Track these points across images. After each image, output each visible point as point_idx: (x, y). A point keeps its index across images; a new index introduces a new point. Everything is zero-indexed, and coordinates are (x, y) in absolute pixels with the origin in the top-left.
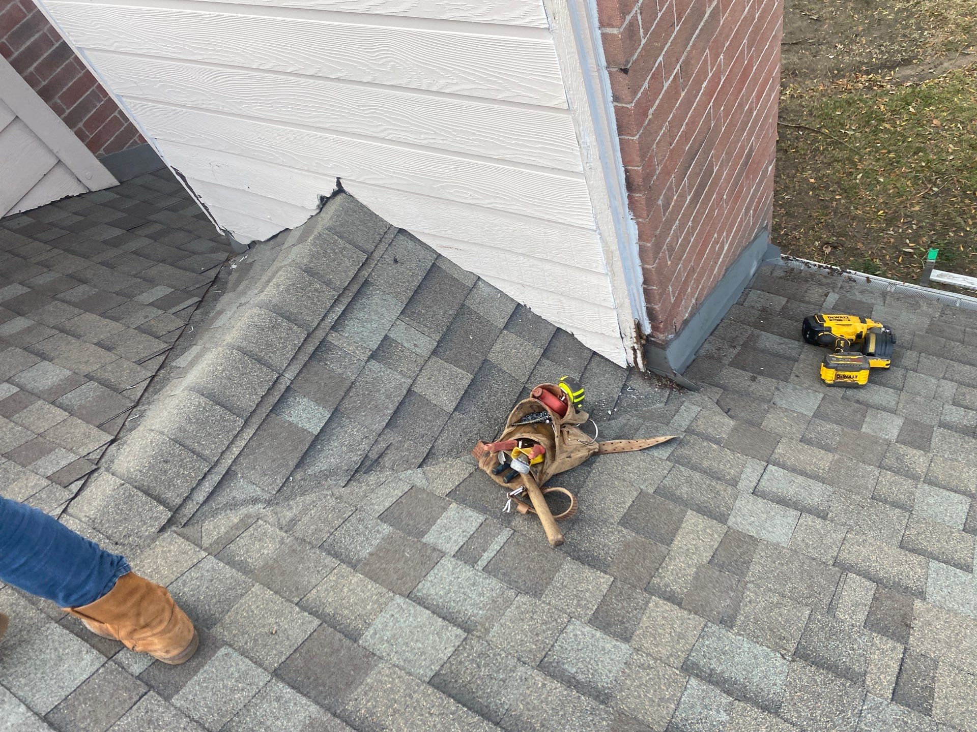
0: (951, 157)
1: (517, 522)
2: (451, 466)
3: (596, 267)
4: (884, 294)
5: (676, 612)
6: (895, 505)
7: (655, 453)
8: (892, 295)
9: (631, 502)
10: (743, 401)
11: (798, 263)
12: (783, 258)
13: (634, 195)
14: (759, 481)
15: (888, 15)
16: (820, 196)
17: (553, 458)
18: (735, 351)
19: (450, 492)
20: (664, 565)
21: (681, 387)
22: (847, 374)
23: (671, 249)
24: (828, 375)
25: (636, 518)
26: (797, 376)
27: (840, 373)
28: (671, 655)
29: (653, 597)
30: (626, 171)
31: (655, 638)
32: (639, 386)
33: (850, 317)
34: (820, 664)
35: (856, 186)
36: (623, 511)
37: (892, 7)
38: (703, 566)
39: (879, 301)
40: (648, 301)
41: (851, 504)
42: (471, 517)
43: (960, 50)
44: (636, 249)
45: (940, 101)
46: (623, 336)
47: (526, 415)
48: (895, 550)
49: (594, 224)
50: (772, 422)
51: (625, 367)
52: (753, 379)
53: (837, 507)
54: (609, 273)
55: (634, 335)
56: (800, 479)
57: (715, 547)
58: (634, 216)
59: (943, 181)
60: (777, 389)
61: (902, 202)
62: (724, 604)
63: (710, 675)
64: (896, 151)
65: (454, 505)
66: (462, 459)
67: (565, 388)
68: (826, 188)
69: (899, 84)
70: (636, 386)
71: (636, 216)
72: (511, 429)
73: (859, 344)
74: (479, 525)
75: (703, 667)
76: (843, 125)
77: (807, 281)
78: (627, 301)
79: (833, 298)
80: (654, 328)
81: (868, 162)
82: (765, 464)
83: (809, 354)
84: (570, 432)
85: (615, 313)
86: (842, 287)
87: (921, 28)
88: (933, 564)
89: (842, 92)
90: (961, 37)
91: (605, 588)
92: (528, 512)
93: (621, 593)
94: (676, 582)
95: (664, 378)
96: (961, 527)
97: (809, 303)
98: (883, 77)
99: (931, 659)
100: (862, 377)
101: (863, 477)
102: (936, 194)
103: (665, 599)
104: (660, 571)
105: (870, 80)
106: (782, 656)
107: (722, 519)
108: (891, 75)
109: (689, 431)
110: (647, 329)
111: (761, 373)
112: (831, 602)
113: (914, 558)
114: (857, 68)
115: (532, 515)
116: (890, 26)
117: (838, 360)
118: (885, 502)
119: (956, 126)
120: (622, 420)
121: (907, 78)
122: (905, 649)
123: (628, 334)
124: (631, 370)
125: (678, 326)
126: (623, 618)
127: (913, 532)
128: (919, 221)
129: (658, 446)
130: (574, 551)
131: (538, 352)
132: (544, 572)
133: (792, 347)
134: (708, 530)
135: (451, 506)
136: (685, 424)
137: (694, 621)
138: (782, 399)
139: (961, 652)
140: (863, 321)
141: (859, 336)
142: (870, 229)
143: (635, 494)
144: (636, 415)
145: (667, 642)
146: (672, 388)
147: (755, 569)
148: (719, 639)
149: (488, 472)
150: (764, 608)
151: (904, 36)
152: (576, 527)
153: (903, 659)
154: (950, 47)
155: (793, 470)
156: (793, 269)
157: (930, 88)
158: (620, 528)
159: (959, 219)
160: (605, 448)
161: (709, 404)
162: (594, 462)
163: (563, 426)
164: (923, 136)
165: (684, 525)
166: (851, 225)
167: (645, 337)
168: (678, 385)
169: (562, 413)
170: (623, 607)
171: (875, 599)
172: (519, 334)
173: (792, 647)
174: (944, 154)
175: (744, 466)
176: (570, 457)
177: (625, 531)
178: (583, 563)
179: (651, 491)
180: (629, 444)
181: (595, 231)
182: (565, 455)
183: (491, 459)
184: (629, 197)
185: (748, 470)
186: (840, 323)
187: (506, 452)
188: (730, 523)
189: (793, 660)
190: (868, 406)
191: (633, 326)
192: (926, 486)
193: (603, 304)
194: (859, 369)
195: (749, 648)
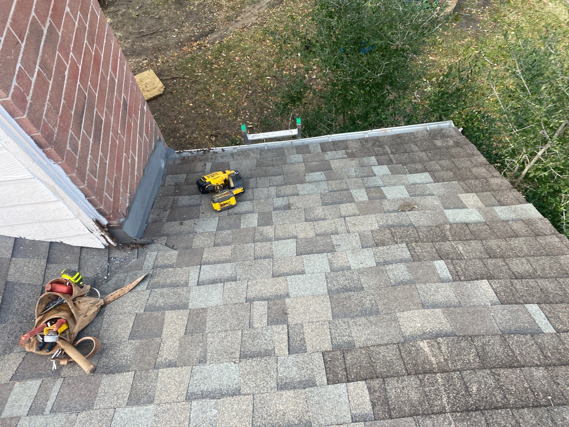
0: (251, 74)
1: (65, 372)
2: (8, 360)
3: (50, 199)
4: (232, 155)
5: (175, 370)
6: (265, 257)
7: (139, 288)
8: (236, 154)
9: (132, 324)
10: (179, 238)
11: (186, 153)
12: (177, 153)
13: (46, 149)
14: (199, 277)
15: (194, 8)
16: (198, 112)
17: (75, 322)
18: (168, 212)
19: (12, 377)
20: (161, 348)
21: (143, 245)
22: (225, 202)
23: (93, 172)
24: (217, 206)
25: (138, 331)
26: (203, 213)
27: (221, 203)
28: (179, 396)
29: (160, 370)
30: (32, 137)
31: (167, 392)
32: (118, 255)
33: (218, 173)
34: (253, 356)
35: (213, 101)
36: (129, 331)
37: (194, 4)
38: (182, 337)
39: (231, 159)
40: (94, 205)
41: (246, 267)
42: (32, 384)
43: (234, 19)
44: (68, 180)
45: (235, 47)
46: (91, 231)
47: (48, 305)
48: (271, 280)
49: (30, 174)
50: (197, 242)
51: (104, 248)
52: (181, 224)
53: (240, 271)
54: (60, 199)
55: (97, 228)
56: (219, 266)
57: (186, 324)
58: (54, 161)
59: (252, 87)
60: (195, 224)
61: (238, 104)
62: (198, 353)
63: (202, 394)
64: (225, 78)
65: (17, 384)
66: (15, 351)
67: (66, 277)
68: (200, 106)
69: (213, 44)
70: (116, 255)
71: (56, 161)
72: (41, 317)
73: (226, 185)
74: (39, 387)
75: (197, 392)
76: (194, 72)
77: (194, 161)
78: (81, 211)
79: (209, 165)
80: (108, 219)
81: (214, 88)
82: (199, 266)
83: (205, 199)
84: (80, 301)
85: (78, 220)
86: (211, 158)
87: (211, 12)
88: (289, 278)
89: (187, 54)
90: (232, 13)
91: (131, 380)
92: (69, 363)
93: (141, 378)
94: (170, 354)
95: (131, 244)
96: (295, 254)
97: (198, 172)
98: (204, 41)
99: (300, 324)
100: (233, 201)
101: (248, 251)
102: (251, 94)
103: (166, 367)
104: (160, 353)
105: (198, 44)
106: (234, 362)
107: (185, 306)
108: (207, 40)
109: (155, 267)
110: (105, 222)
111: (185, 219)
112: (250, 321)
113: (280, 279)
114: (189, 40)
115: (72, 363)
116: (197, 14)
117: (218, 197)
118: (261, 258)
119: (247, 58)
120: (114, 279)
121: (215, 39)
122: (288, 326)
123: (94, 229)
124: (109, 248)
125: (124, 212)
126: (146, 391)
127: (276, 266)
128: (249, 110)
129: (138, 284)
130: (107, 369)
131: (43, 262)
132: (91, 392)
133: (196, 199)
134: (180, 317)
135: (15, 385)
136: (151, 265)
137: (186, 369)
138: (199, 229)
139: (311, 314)
140: (225, 173)
141: (225, 181)
142: (229, 121)
143: (134, 318)
144: (122, 272)
145: (174, 390)
146: (138, 248)
147: (209, 324)
148: (201, 372)
149: (34, 351)
150: (219, 343)
151: (206, 18)
152: (104, 355)
153: (288, 331)
154: (229, 19)
155: (215, 263)
156: (184, 158)
157: (227, 42)
158: (130, 341)
159: (266, 104)
160: (108, 300)
161: (162, 247)
162: (104, 311)
163: (74, 300)
164: (235, 67)
165: (165, 321)
166: (220, 122)
167: (106, 227)
168: (140, 244)
169: (70, 292)
170: (145, 385)
171: (269, 308)
172: (25, 256)
173: (238, 355)
174: (247, 73)
175: (189, 272)
176: (86, 316)
177: (133, 342)
178: (114, 373)
179: (142, 311)
180: (122, 291)
181: (34, 178)
182: (82, 317)
183: (33, 342)
184: (44, 151)
185: (192, 274)
186: (214, 177)
187: (40, 334)
188: (190, 307)
189: (240, 361)
190: (241, 214)
191: (94, 223)
192: (276, 242)
193: (68, 218)
194: (229, 198)
195: (217, 368)
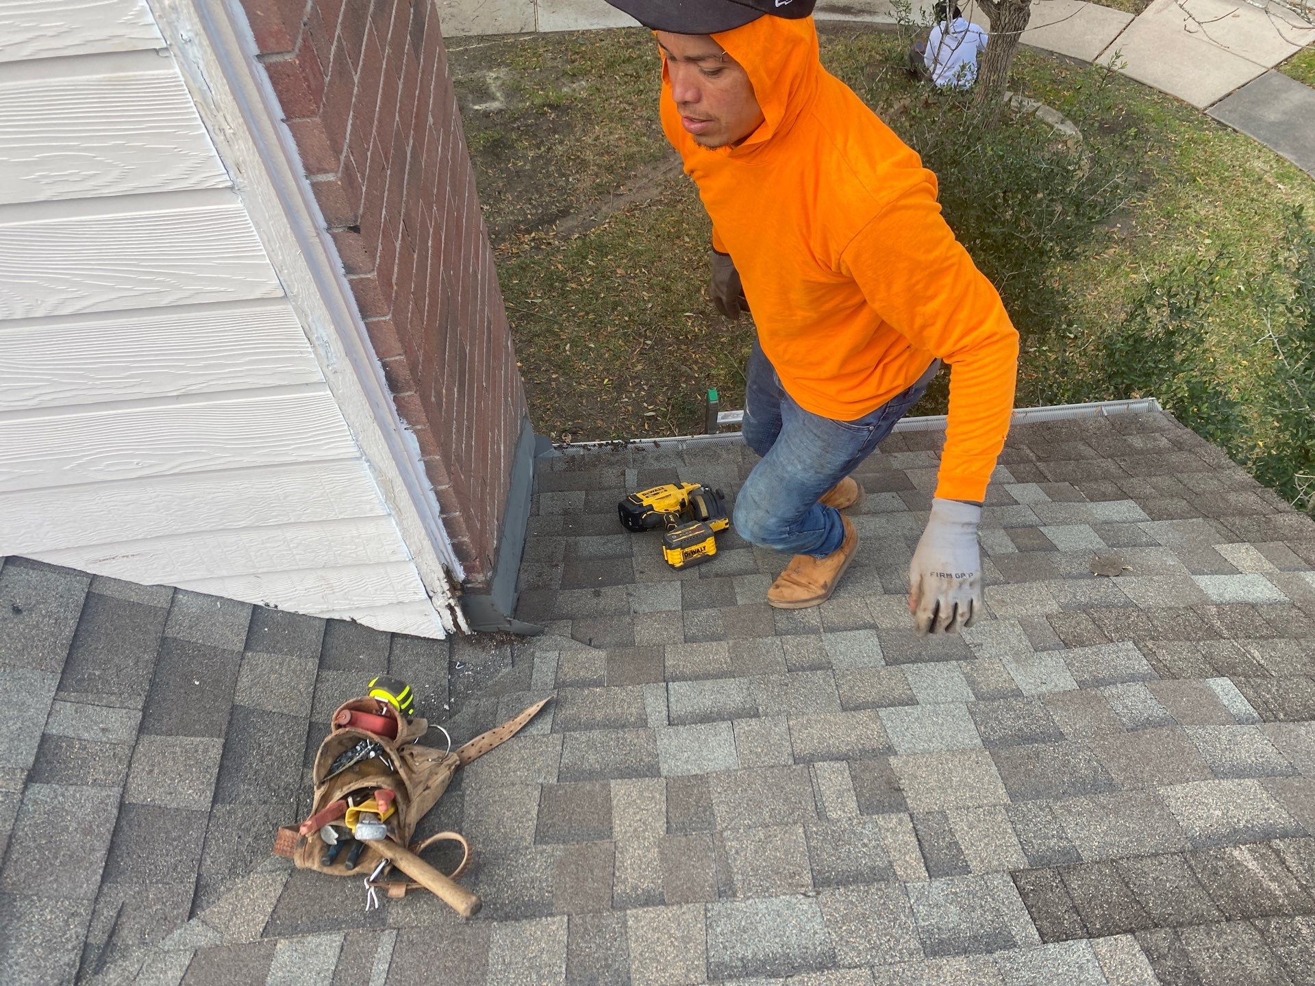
0: (650, 305)
2: (247, 889)
4: (679, 455)
5: (665, 913)
6: (813, 667)
7: (534, 731)
8: (689, 452)
9: (537, 808)
10: (601, 623)
11: (576, 448)
12: (555, 448)
13: (400, 395)
14: (668, 707)
15: (524, 165)
17: (407, 799)
18: (560, 570)
20: (618, 864)
21: (522, 636)
22: (694, 548)
23: (459, 459)
24: (675, 557)
25: (553, 825)
26: (642, 572)
27: (686, 550)
28: (688, 971)
29: (628, 911)
30: (385, 366)
31: (658, 962)
32: (471, 657)
33: (665, 487)
36: (532, 825)
38: (664, 839)
39: (679, 462)
40: (451, 534)
41: (773, 687)
43: (611, 191)
44: (421, 469)
45: (615, 248)
46: (433, 594)
47: (337, 759)
49: (355, 449)
50: (645, 633)
51: (445, 638)
52: (597, 594)
53: (761, 696)
54: (393, 513)
55: (447, 587)
56: (708, 684)
57: (664, 810)
60: (629, 595)
61: (622, 365)
62: (711, 872)
63: (745, 966)
64: (593, 311)
67: (381, 695)
68: (538, 369)
69: (566, 238)
70: (467, 658)
73: (688, 511)
74: (338, 950)
75: (731, 962)
76: (527, 296)
77: (595, 466)
78: (427, 544)
79: (631, 475)
80: (467, 570)
81: (570, 330)
82: (664, 684)
83: (641, 544)
84: (414, 752)
85: (412, 566)
86: (634, 460)
91: (563, 936)
93: (586, 929)
94: (643, 877)
95: (497, 633)
96: (883, 663)
97: (610, 488)
100: (709, 546)
101: (767, 652)
102: (652, 347)
103: (642, 906)
104: (618, 873)
106: (805, 894)
107: (652, 771)
108: (554, 230)
109: (559, 685)
110: (461, 575)
111: (602, 584)
112: (816, 805)
113: (863, 716)
114: (514, 229)
117: (678, 536)
118: (804, 669)
119: (641, 271)
120: (469, 710)
121: (571, 231)
123: (440, 589)
124: (451, 639)
125: (492, 558)
126: (606, 959)
129: (532, 720)
131: (313, 665)
133: (618, 542)
134: (646, 794)
136: (550, 678)
137: (690, 912)
138: (640, 604)
140: (679, 487)
141: (683, 504)
143: (537, 793)
144: (483, 695)
145: (674, 958)
146: (511, 643)
147: (720, 810)
148: (729, 917)
149: (315, 867)
151: (550, 185)
154: (601, 191)
155: (697, 677)
156: (573, 458)
157: (598, 236)
158: (540, 847)
160: (467, 755)
161: (566, 643)
162: (462, 780)
163: (401, 749)
164: (615, 289)
165: (615, 802)
166: (582, 403)
167: (460, 586)
168: (517, 635)
169: (389, 731)
170: (599, 946)
172: (272, 649)
174: (641, 303)
175: (643, 697)
176: (427, 788)
177: (548, 848)
178: (517, 920)
179: (554, 780)
180: (495, 735)
181: (360, 458)
182: (420, 789)
183: (313, 845)
184: (395, 399)
185: (650, 700)
186: (658, 497)
187: (334, 823)
188: (664, 773)
190: (731, 575)
191: (442, 575)
192: (829, 635)
193: (398, 558)
194: (703, 539)
195: (766, 908)
